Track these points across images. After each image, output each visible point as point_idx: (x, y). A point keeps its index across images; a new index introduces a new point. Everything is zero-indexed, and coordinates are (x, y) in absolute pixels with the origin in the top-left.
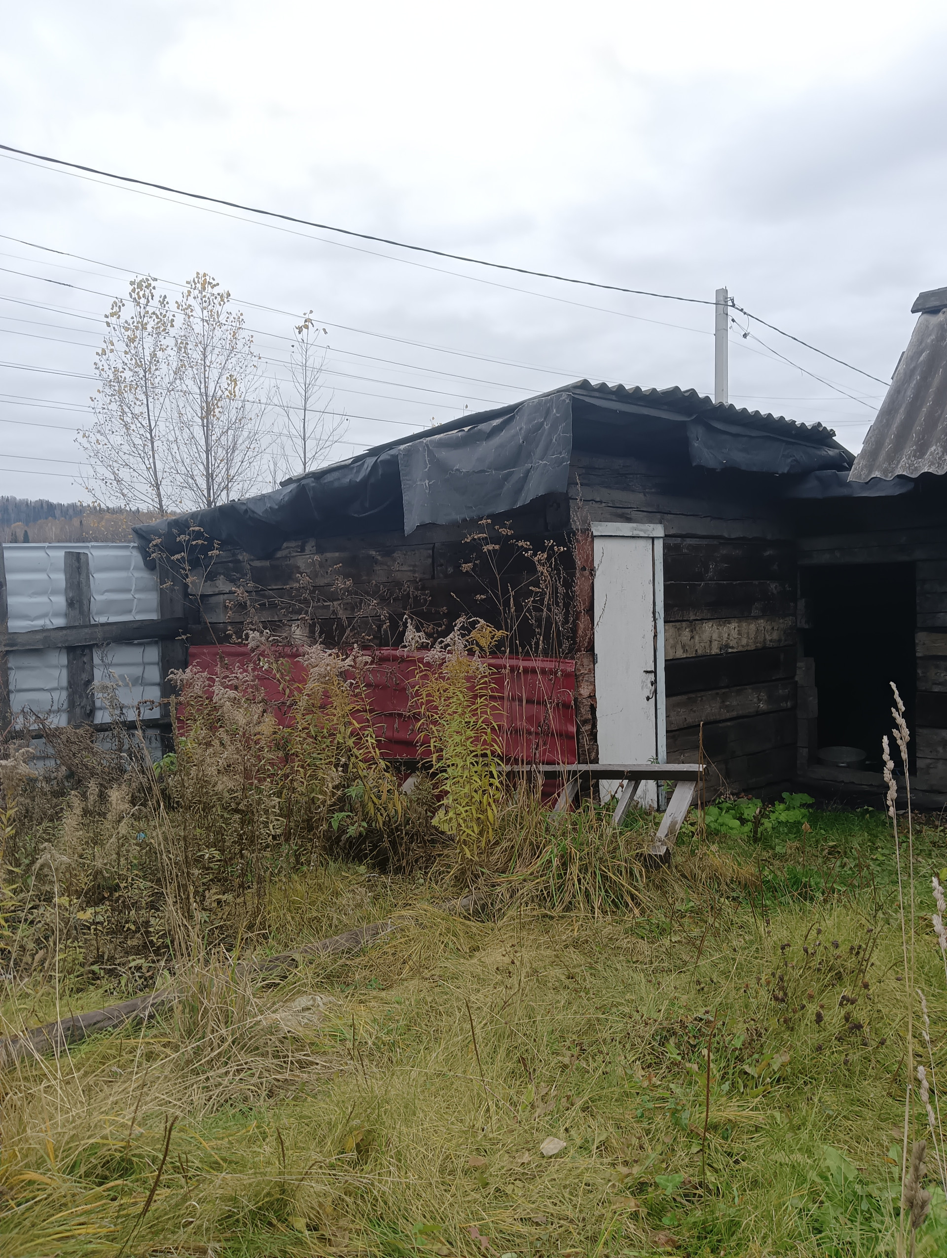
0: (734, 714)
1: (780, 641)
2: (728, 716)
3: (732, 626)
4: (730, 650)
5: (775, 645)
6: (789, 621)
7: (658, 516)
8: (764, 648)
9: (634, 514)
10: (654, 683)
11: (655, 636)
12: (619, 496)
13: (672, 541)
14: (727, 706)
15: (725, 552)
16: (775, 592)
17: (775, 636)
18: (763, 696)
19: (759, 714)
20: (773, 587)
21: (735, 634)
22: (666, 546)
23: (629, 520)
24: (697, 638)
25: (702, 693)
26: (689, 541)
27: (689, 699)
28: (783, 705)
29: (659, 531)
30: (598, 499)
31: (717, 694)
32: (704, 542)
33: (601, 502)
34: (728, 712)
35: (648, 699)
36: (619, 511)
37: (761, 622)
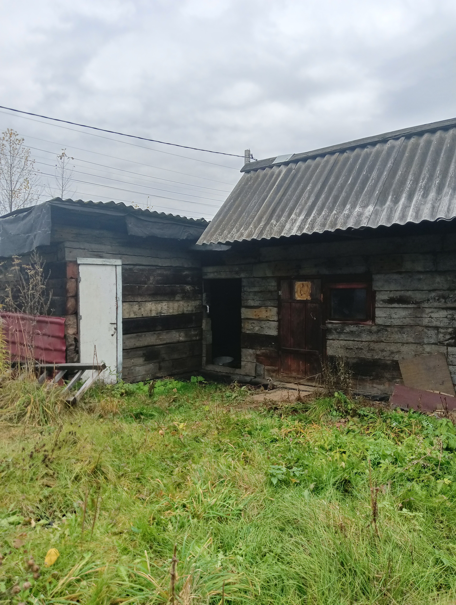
0: (165, 342)
1: (192, 311)
2: (161, 343)
3: (164, 304)
4: (162, 315)
5: (189, 312)
6: (198, 303)
7: (120, 256)
8: (183, 314)
9: (104, 255)
10: (116, 329)
11: (117, 308)
12: (95, 247)
13: (128, 267)
14: (160, 339)
15: (159, 272)
16: (189, 290)
17: (190, 308)
18: (182, 334)
19: (179, 342)
20: (188, 287)
21: (165, 307)
22: (123, 269)
23: (101, 257)
24: (142, 309)
25: (146, 333)
26: (138, 267)
27: (137, 335)
28: (194, 338)
29: (119, 262)
30: (83, 248)
31: (155, 333)
32: (147, 268)
33: (84, 249)
34: (161, 341)
35: (112, 335)
36: (96, 253)
37: (181, 303)
